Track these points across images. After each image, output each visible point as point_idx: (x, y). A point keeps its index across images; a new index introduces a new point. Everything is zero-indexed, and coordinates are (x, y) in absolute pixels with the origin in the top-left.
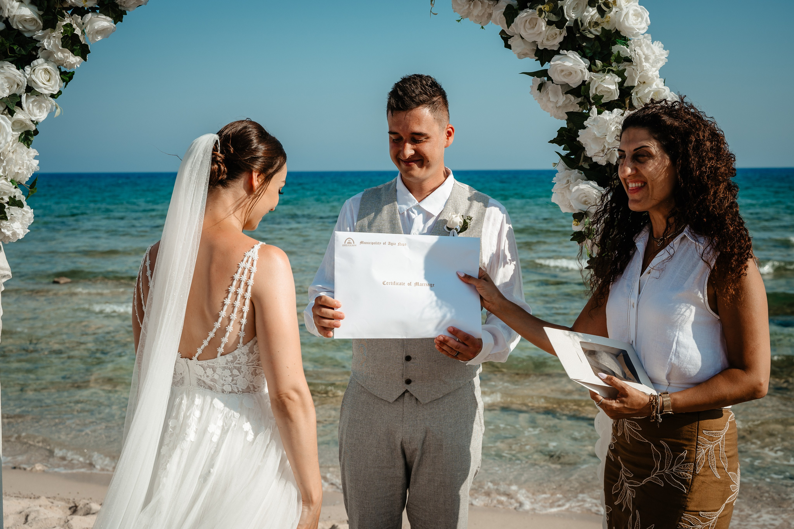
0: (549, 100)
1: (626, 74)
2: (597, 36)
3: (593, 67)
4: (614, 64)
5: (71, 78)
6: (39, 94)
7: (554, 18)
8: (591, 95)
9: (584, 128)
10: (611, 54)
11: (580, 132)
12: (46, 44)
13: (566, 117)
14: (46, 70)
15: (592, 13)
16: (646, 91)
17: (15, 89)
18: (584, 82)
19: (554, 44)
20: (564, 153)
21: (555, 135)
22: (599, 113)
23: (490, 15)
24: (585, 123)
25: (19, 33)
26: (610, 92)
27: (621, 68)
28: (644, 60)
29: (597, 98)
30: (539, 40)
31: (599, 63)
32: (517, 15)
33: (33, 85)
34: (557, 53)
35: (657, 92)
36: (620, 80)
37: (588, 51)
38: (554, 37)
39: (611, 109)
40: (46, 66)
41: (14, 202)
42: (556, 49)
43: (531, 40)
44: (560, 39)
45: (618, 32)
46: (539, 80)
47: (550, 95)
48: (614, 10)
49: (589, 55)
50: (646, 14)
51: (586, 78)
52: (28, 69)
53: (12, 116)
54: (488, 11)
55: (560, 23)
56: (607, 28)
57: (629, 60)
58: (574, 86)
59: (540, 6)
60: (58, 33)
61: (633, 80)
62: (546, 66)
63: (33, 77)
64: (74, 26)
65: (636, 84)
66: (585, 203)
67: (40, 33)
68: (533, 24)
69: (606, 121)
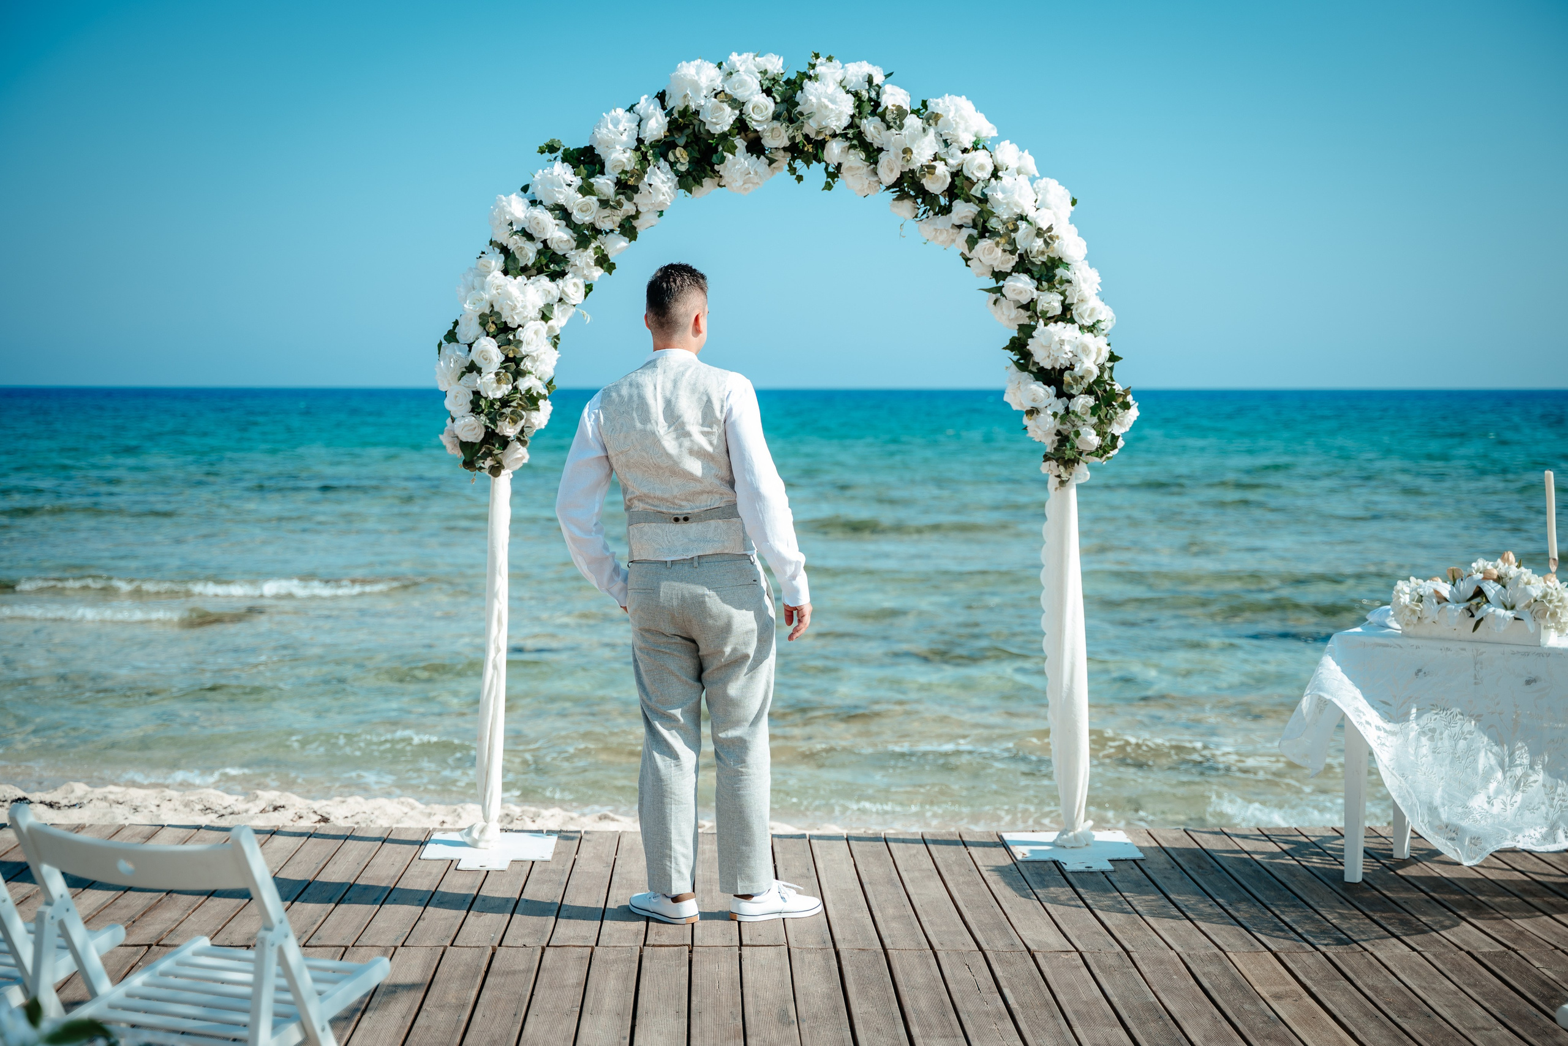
0: (1003, 313)
1: (1067, 293)
2: (1043, 263)
3: (1040, 287)
4: (1058, 286)
5: (591, 290)
6: (567, 304)
7: (1008, 248)
8: (1038, 310)
9: (1033, 337)
10: (1054, 276)
11: (1030, 341)
12: (578, 263)
13: (1017, 327)
14: (575, 284)
15: (1039, 243)
16: (1084, 308)
17: (549, 300)
18: (1032, 299)
19: (1008, 268)
20: (1015, 358)
21: (1008, 343)
22: (1046, 325)
23: (953, 241)
24: (1034, 334)
25: (554, 253)
26: (1054, 308)
27: (1063, 288)
28: (1081, 281)
29: (1044, 313)
30: (995, 264)
31: (1044, 283)
32: (977, 243)
33: (564, 296)
34: (1010, 274)
35: (1093, 310)
36: (1062, 298)
37: (1035, 273)
38: (1008, 261)
39: (1056, 322)
40: (575, 280)
41: (541, 396)
42: (1009, 271)
43: (988, 264)
44: (1013, 263)
45: (1060, 259)
46: (994, 296)
47: (1004, 309)
48: (1057, 241)
49: (1036, 277)
50: (1084, 244)
51: (1035, 296)
52: (560, 282)
53: (547, 322)
54: (952, 237)
55: (1012, 252)
56: (1052, 255)
57: (1069, 282)
58: (1025, 303)
59: (998, 239)
60: (590, 252)
61: (1073, 298)
62: (1001, 283)
63: (565, 289)
64: (602, 247)
65: (1075, 301)
66: (1034, 400)
67: (573, 253)
68: (991, 252)
69: (1051, 333)
